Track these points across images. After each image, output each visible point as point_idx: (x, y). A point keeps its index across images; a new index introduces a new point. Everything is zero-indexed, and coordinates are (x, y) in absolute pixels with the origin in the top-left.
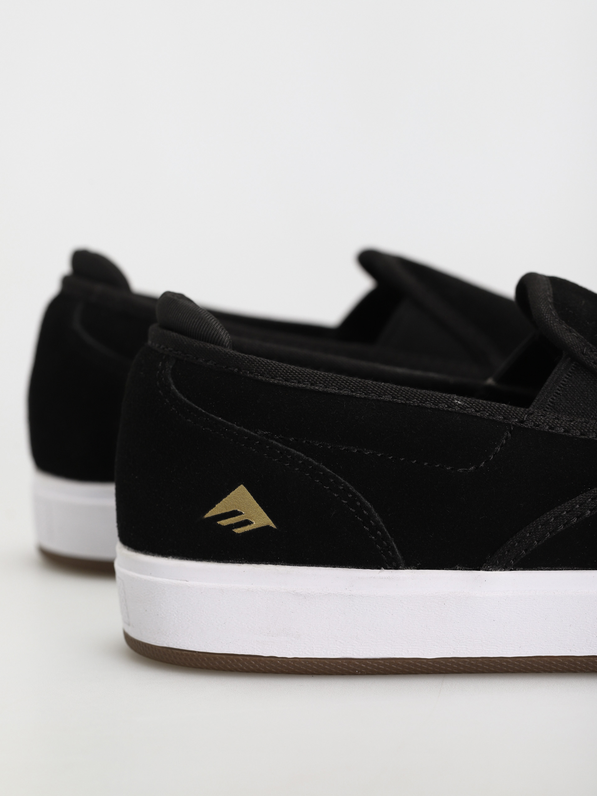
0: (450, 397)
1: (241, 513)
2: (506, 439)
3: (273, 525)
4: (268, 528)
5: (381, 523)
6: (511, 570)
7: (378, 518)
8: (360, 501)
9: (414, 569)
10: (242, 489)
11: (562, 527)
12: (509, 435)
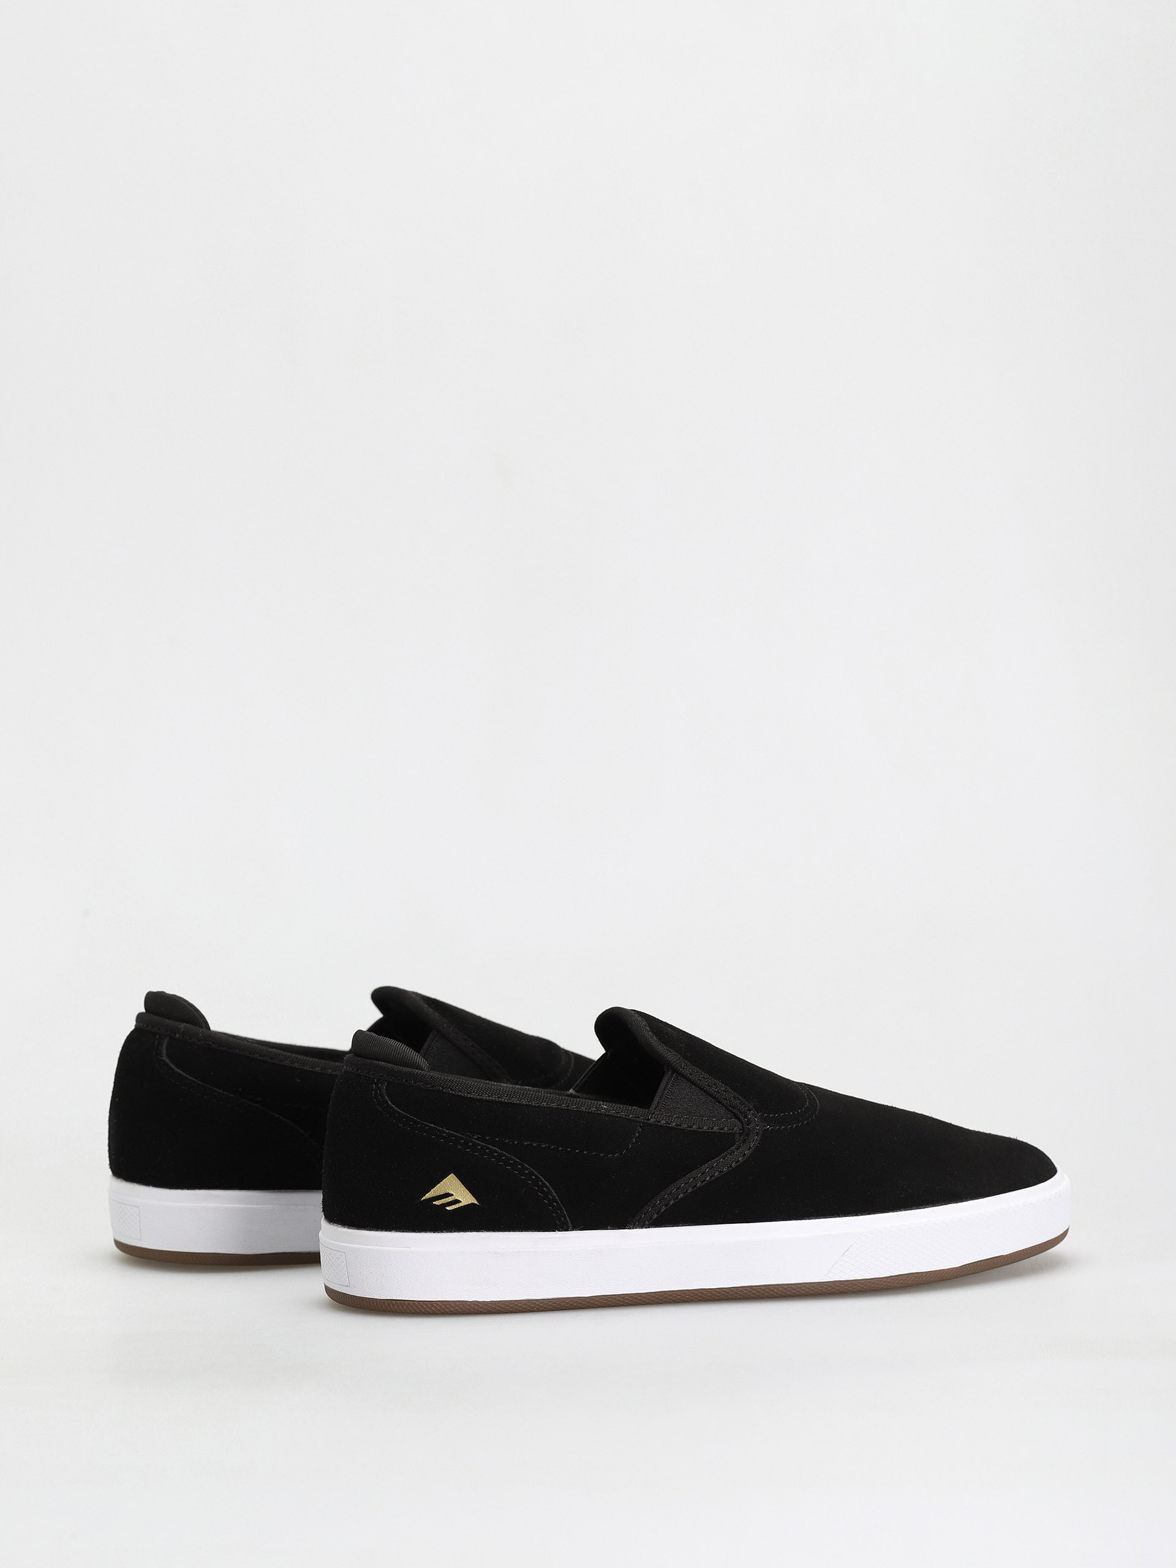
0: (597, 1103)
1: (452, 1195)
2: (639, 1132)
3: (476, 1202)
4: (473, 1204)
5: (557, 1197)
6: (646, 1228)
7: (555, 1194)
8: (541, 1181)
9: (579, 1230)
10: (452, 1177)
11: (682, 1195)
12: (640, 1130)
